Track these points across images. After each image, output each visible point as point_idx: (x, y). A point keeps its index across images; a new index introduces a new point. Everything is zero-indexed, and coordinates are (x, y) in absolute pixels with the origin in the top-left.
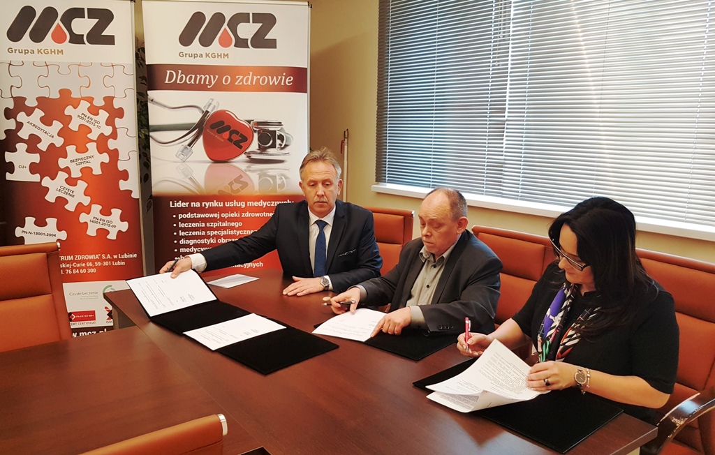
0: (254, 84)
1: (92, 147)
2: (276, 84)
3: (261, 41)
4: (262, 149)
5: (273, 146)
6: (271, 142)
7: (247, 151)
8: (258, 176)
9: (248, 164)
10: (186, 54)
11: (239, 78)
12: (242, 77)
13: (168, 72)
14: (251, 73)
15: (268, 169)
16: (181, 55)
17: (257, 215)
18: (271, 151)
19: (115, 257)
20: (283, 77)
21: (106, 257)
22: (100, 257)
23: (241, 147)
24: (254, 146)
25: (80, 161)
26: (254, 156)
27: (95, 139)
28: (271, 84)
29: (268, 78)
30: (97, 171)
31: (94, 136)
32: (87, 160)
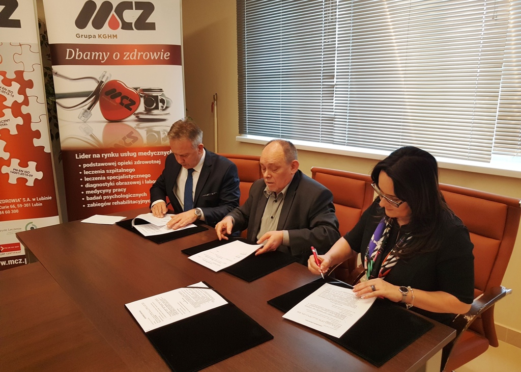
0: (139, 59)
1: (8, 112)
2: (156, 58)
3: (143, 24)
4: (148, 111)
5: (157, 108)
6: (155, 104)
7: (136, 112)
8: (146, 132)
9: (137, 123)
10: (82, 36)
11: (126, 54)
12: (128, 53)
13: (68, 50)
14: (136, 50)
15: (156, 126)
16: (78, 36)
17: (147, 162)
18: (155, 112)
19: (34, 200)
20: (162, 53)
21: (26, 200)
22: (21, 200)
23: (130, 109)
24: (141, 108)
26: (142, 116)
27: (10, 106)
28: (152, 58)
29: (150, 54)
30: (14, 132)
31: (8, 103)
32: (5, 123)
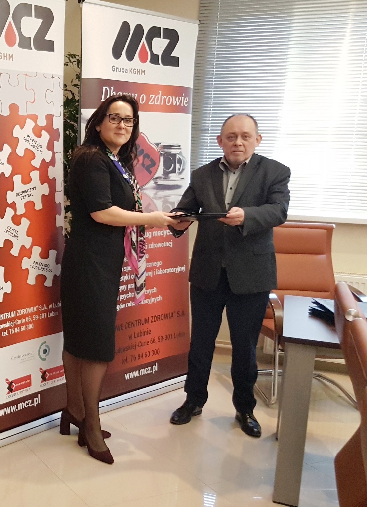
0: (162, 104)
1: (35, 175)
2: (178, 105)
4: (166, 174)
5: (174, 171)
6: (173, 166)
7: (155, 177)
8: (161, 203)
9: (154, 191)
10: (117, 68)
12: (154, 96)
13: (104, 87)
14: (160, 92)
15: (171, 195)
16: (114, 69)
17: (159, 245)
19: (50, 307)
20: (183, 98)
21: (43, 308)
22: (38, 309)
23: (150, 172)
24: (160, 172)
25: (24, 194)
26: (161, 182)
27: (38, 167)
28: (174, 104)
29: (173, 98)
30: (39, 206)
31: (36, 163)
32: (30, 192)
